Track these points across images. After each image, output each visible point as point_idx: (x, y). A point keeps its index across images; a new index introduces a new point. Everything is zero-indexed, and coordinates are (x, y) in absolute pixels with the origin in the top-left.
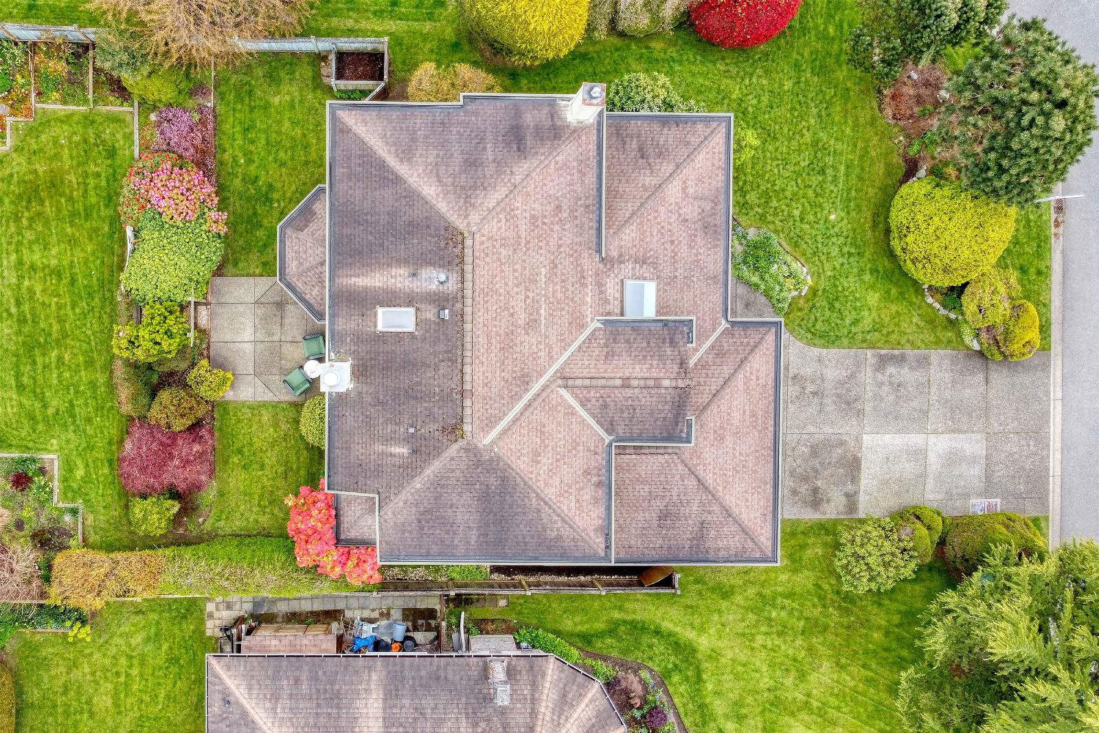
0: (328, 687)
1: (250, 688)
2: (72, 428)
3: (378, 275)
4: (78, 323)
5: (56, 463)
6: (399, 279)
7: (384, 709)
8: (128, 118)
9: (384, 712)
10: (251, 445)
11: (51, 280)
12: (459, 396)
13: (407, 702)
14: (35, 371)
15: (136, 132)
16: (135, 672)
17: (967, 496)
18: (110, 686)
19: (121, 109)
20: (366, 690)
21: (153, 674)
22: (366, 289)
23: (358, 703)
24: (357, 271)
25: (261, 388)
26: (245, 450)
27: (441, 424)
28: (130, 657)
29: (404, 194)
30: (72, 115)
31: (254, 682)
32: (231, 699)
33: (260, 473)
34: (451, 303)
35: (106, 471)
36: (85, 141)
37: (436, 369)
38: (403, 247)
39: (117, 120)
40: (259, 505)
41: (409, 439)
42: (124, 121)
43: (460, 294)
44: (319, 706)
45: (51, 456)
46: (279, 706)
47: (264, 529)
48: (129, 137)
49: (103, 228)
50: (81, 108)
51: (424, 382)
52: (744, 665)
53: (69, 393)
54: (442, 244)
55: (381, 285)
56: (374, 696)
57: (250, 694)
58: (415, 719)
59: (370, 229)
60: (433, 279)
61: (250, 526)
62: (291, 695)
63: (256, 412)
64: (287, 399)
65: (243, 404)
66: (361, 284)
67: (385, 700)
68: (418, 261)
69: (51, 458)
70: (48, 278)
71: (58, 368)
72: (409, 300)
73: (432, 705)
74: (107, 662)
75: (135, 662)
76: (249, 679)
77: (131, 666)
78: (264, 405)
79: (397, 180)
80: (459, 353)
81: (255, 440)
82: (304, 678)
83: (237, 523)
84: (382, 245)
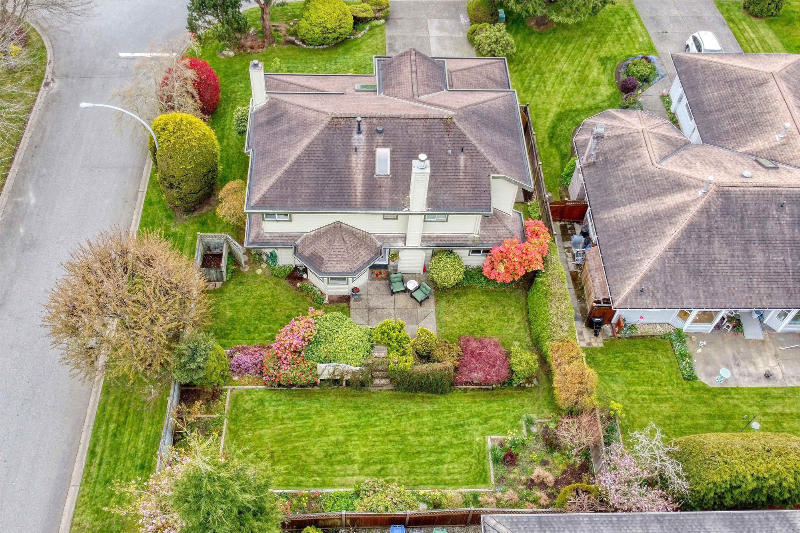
0: (618, 237)
1: (630, 277)
2: (466, 427)
3: (356, 176)
4: (386, 423)
5: (493, 437)
6: (358, 161)
7: (624, 205)
8: (235, 392)
9: (626, 205)
10: (467, 327)
11: (355, 440)
12: (428, 121)
13: (617, 196)
14: (425, 452)
15: (246, 387)
16: (639, 389)
17: (460, 25)
18: (653, 405)
19: (228, 397)
20: (615, 218)
21: (637, 377)
22: (364, 185)
23: (624, 218)
24: (353, 191)
25: (427, 320)
26: (471, 330)
27: (444, 133)
28: (629, 392)
29: (307, 158)
30: (230, 429)
31: (624, 277)
32: (639, 288)
33: (486, 322)
34: (373, 126)
35: (495, 404)
36: (250, 419)
37: (412, 136)
38: (339, 158)
39: (235, 401)
40: (508, 322)
41: (455, 155)
42: (237, 396)
43: (368, 120)
44: (631, 238)
45: (489, 440)
46: (636, 258)
47: (523, 318)
48: (248, 392)
49: (316, 408)
50: (225, 423)
51: (420, 144)
52: (564, 94)
53: (440, 429)
54: (338, 132)
55: (362, 174)
56: (618, 213)
57: (632, 277)
58: (626, 189)
59: (327, 182)
60: (359, 140)
61: (522, 326)
62: (628, 255)
63: (444, 324)
64: (433, 305)
65: (438, 331)
66: (361, 188)
67: (619, 207)
68: (349, 149)
69: (490, 442)
70: (353, 443)
71: (421, 436)
72: (371, 154)
73: (616, 184)
74: (636, 406)
75: (632, 388)
76: (623, 280)
77: (637, 392)
78: (438, 319)
79: (298, 162)
80: (402, 121)
81: (463, 324)
82: (615, 251)
83: (522, 334)
84: (337, 174)
